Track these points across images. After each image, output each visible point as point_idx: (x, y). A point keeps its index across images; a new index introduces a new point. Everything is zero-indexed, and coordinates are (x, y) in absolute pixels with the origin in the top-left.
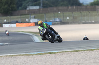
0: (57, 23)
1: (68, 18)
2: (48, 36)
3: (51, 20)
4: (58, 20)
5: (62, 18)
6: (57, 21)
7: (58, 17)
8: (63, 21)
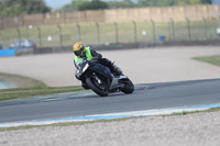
0: (25, 50)
1: (50, 39)
2: (93, 80)
3: (12, 45)
4: (27, 44)
5: (36, 40)
6: (24, 47)
7: (27, 37)
8: (38, 46)
